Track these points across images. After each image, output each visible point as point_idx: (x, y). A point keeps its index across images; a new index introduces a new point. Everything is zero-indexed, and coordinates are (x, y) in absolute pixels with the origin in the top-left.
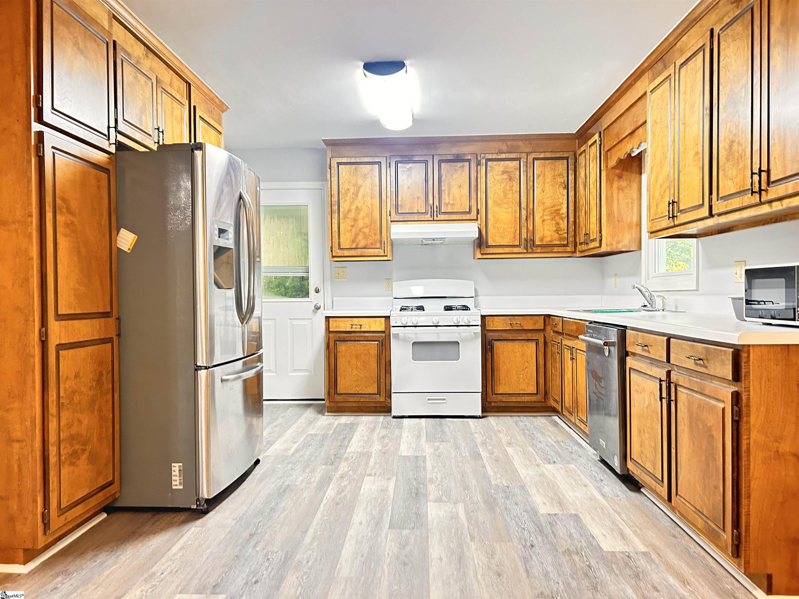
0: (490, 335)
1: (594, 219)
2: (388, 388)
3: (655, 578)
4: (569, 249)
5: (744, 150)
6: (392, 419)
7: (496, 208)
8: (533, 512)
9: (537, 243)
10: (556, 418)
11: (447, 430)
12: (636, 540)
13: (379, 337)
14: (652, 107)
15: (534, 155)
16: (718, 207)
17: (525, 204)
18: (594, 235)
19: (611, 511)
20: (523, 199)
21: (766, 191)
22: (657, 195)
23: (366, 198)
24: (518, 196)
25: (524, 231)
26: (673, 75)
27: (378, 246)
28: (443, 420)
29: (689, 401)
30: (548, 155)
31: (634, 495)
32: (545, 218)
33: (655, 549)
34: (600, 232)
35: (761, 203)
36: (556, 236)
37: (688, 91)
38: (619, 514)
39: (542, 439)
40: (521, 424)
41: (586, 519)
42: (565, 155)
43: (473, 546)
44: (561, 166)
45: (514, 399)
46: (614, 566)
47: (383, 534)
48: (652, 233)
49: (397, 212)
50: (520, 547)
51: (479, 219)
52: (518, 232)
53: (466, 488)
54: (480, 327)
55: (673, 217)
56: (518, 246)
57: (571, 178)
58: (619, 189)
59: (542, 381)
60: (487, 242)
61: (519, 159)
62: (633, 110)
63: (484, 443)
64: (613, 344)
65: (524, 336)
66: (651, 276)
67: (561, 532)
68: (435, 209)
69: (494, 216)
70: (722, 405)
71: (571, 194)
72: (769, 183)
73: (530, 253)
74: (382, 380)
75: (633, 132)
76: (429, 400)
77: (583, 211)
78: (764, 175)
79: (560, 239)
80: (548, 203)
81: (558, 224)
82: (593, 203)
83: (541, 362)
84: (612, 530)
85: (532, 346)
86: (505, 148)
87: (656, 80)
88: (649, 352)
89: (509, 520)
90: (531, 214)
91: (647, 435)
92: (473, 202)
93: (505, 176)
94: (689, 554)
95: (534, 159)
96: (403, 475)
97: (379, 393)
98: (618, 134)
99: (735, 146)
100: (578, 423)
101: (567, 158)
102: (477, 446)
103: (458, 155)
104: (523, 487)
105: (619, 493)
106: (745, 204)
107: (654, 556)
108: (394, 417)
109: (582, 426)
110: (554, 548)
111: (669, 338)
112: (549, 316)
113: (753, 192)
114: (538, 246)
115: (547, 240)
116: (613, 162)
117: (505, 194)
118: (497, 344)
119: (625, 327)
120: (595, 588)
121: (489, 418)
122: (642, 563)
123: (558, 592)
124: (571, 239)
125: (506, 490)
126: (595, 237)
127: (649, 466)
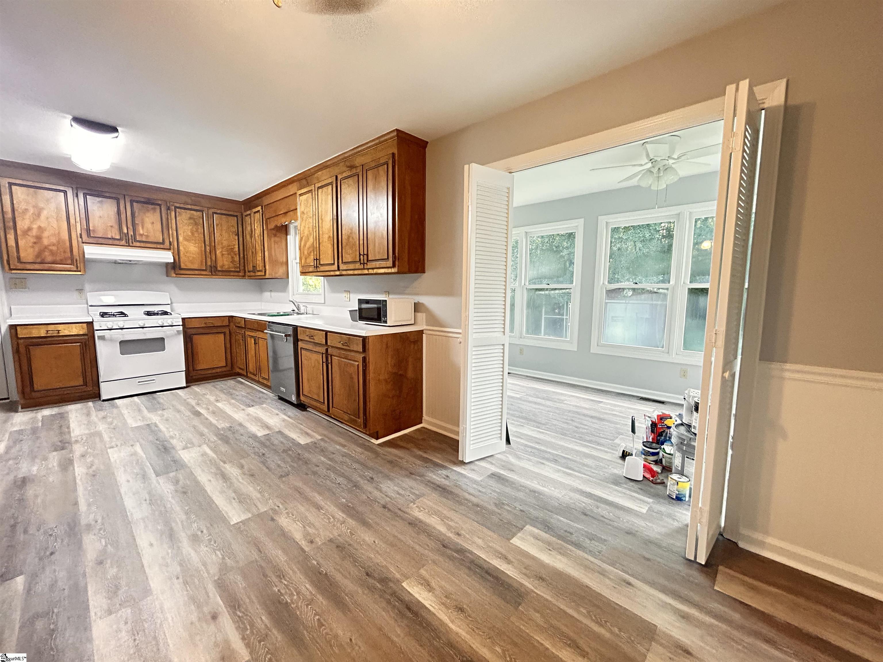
0: (189, 331)
1: (259, 258)
2: (95, 378)
3: (331, 449)
4: (241, 274)
5: (355, 242)
6: (102, 402)
7: (186, 243)
8: (254, 437)
9: (219, 269)
10: (240, 379)
11: (162, 401)
12: (315, 434)
13: (81, 339)
14: (300, 204)
15: (213, 210)
16: (342, 267)
17: (209, 242)
18: (260, 267)
19: (297, 424)
20: (207, 238)
21: (367, 264)
22: (306, 252)
23: (50, 220)
24: (203, 236)
25: (209, 260)
26: (313, 191)
27: (69, 262)
28: (154, 395)
29: (339, 363)
30: (224, 212)
31: (304, 413)
32: (224, 253)
33: (325, 435)
34: (265, 267)
35: (364, 269)
36: (231, 265)
37: (324, 202)
38: (302, 424)
39: (237, 394)
40: (218, 387)
41: (287, 432)
42: (235, 214)
43: (227, 466)
44: (233, 221)
45: (210, 372)
46: (310, 450)
47: (155, 482)
48: (302, 273)
49: (89, 235)
50: (256, 457)
51: (172, 249)
52: (204, 261)
53: (202, 435)
54: (181, 327)
55: (317, 267)
56: (205, 270)
57: (240, 229)
58: (274, 241)
59: (229, 357)
60: (180, 266)
61: (202, 211)
62: (286, 200)
63: (198, 404)
64: (289, 335)
65: (215, 331)
66: (295, 293)
67: (276, 442)
68: (130, 237)
69: (185, 249)
70: (357, 363)
71: (241, 239)
72: (368, 260)
73: (214, 275)
74: (89, 374)
75: (287, 213)
76: (139, 382)
77: (251, 251)
78: (365, 256)
79: (235, 268)
80: (225, 243)
81: (232, 257)
82: (259, 248)
83: (228, 345)
84: (302, 434)
85: (222, 336)
86: (190, 201)
87: (303, 190)
88: (314, 339)
89: (242, 445)
90: (213, 249)
91: (313, 382)
92: (166, 235)
93: (192, 221)
94: (340, 433)
95: (214, 213)
96: (144, 440)
97: (85, 384)
98: (275, 211)
99: (351, 239)
100: (261, 380)
101: (237, 216)
102: (193, 407)
103: (149, 199)
104: (241, 425)
105: (297, 414)
106: (357, 268)
107: (326, 439)
108: (104, 401)
109: (265, 382)
110: (276, 451)
111: (327, 332)
112: (232, 317)
113: (361, 264)
114: (219, 271)
115: (226, 267)
116: (272, 226)
117: (193, 234)
118: (195, 337)
119: (297, 326)
120: (306, 463)
121: (192, 387)
122: (322, 444)
123: (288, 471)
124: (242, 268)
125: (230, 428)
126: (261, 269)
127: (315, 397)
